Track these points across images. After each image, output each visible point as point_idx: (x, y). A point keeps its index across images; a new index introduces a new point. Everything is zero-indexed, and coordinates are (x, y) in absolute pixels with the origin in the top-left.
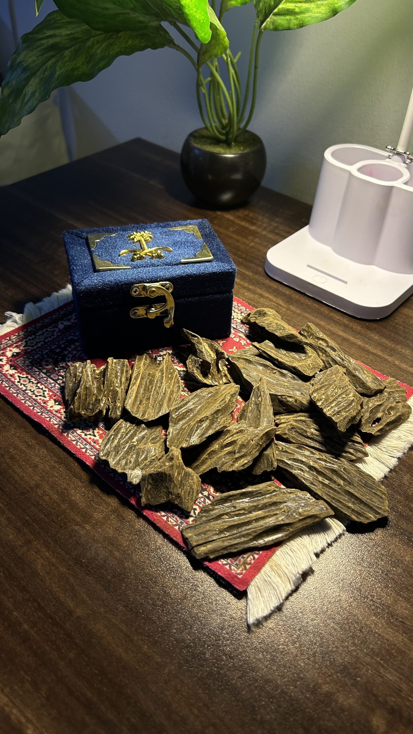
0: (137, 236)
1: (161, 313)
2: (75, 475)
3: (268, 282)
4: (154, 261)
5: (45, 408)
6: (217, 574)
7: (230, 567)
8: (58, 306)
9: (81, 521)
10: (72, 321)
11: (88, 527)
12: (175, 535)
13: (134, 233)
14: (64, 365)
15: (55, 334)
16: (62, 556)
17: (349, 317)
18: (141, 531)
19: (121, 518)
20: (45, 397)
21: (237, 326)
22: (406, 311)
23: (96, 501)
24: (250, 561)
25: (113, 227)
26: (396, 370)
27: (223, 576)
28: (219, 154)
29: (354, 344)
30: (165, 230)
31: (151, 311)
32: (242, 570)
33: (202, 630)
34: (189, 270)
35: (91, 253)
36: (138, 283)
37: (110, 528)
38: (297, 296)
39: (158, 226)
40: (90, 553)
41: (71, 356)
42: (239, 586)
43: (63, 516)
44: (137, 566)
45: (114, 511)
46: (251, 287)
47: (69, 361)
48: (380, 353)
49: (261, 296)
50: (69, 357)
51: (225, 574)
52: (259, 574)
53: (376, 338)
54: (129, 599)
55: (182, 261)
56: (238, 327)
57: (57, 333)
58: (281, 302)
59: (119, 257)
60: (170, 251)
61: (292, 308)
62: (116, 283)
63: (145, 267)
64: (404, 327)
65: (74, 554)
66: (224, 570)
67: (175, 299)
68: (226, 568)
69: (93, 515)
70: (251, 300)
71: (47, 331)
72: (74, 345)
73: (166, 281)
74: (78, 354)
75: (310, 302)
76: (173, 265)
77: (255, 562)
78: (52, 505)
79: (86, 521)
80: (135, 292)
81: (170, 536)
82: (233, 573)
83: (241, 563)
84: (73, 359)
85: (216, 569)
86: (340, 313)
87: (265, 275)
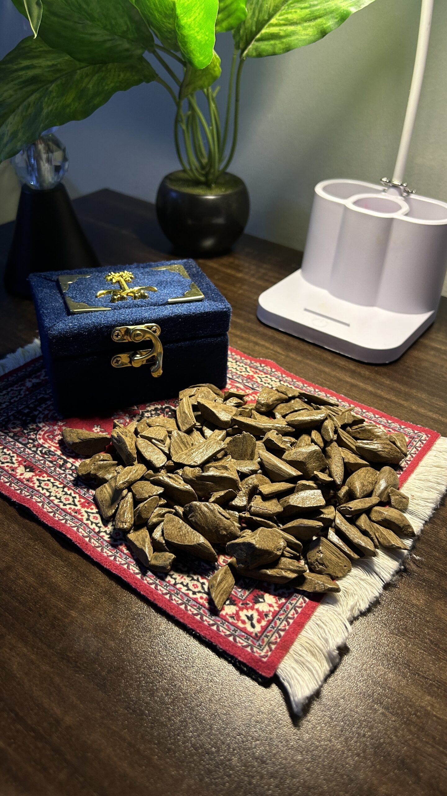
0: (115, 277)
1: (147, 361)
2: (54, 553)
3: (262, 329)
4: (138, 301)
5: (14, 476)
6: (236, 659)
7: (252, 649)
8: (24, 362)
9: (65, 607)
10: (42, 378)
11: (74, 614)
12: (181, 616)
13: (112, 273)
14: (34, 426)
15: (22, 392)
16: (44, 651)
17: (355, 362)
18: (139, 614)
19: (114, 600)
20: (13, 463)
21: (232, 376)
22: (415, 353)
23: (82, 582)
24: (276, 639)
25: (87, 269)
26: (414, 415)
27: (245, 661)
28: (199, 195)
29: (365, 390)
30: (147, 270)
31: (136, 358)
32: (267, 652)
33: (225, 729)
34: (177, 310)
35: (63, 296)
36: (120, 326)
37: (101, 614)
38: (295, 343)
39: (137, 267)
40: (79, 645)
41: (42, 416)
42: (265, 672)
43: (42, 603)
44: (138, 657)
45: (106, 592)
46: (244, 335)
47: (40, 422)
48: (394, 398)
49: (256, 344)
50: (40, 418)
51: (246, 659)
52: (288, 655)
53: (388, 382)
54: (130, 698)
55: (170, 300)
56: (234, 377)
57: (24, 392)
58: (279, 350)
59: (97, 299)
60: (155, 291)
61: (291, 355)
62: (94, 326)
63: (127, 308)
64: (416, 370)
65: (58, 648)
66: (245, 654)
67: (163, 344)
68: (247, 651)
69: (79, 599)
70: (246, 348)
71: (12, 390)
72: (45, 404)
73: (152, 323)
74: (51, 414)
75: (310, 349)
76: (159, 305)
77: (281, 640)
78: (28, 590)
79: (70, 606)
80: (117, 336)
81: (175, 618)
82: (256, 656)
83: (265, 644)
84: (45, 420)
85: (235, 654)
86: (345, 359)
87: (258, 322)
